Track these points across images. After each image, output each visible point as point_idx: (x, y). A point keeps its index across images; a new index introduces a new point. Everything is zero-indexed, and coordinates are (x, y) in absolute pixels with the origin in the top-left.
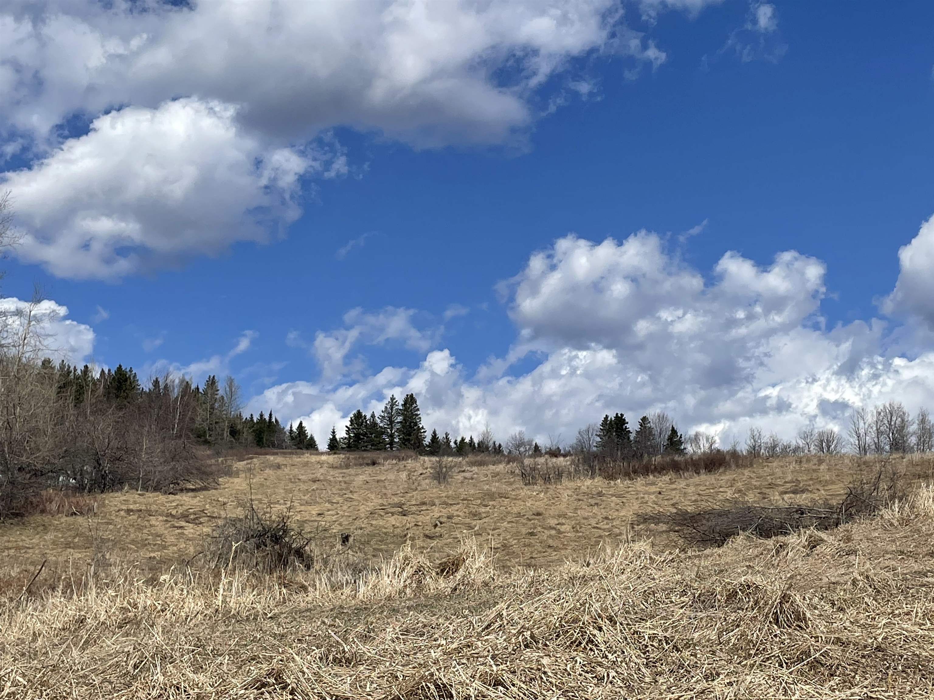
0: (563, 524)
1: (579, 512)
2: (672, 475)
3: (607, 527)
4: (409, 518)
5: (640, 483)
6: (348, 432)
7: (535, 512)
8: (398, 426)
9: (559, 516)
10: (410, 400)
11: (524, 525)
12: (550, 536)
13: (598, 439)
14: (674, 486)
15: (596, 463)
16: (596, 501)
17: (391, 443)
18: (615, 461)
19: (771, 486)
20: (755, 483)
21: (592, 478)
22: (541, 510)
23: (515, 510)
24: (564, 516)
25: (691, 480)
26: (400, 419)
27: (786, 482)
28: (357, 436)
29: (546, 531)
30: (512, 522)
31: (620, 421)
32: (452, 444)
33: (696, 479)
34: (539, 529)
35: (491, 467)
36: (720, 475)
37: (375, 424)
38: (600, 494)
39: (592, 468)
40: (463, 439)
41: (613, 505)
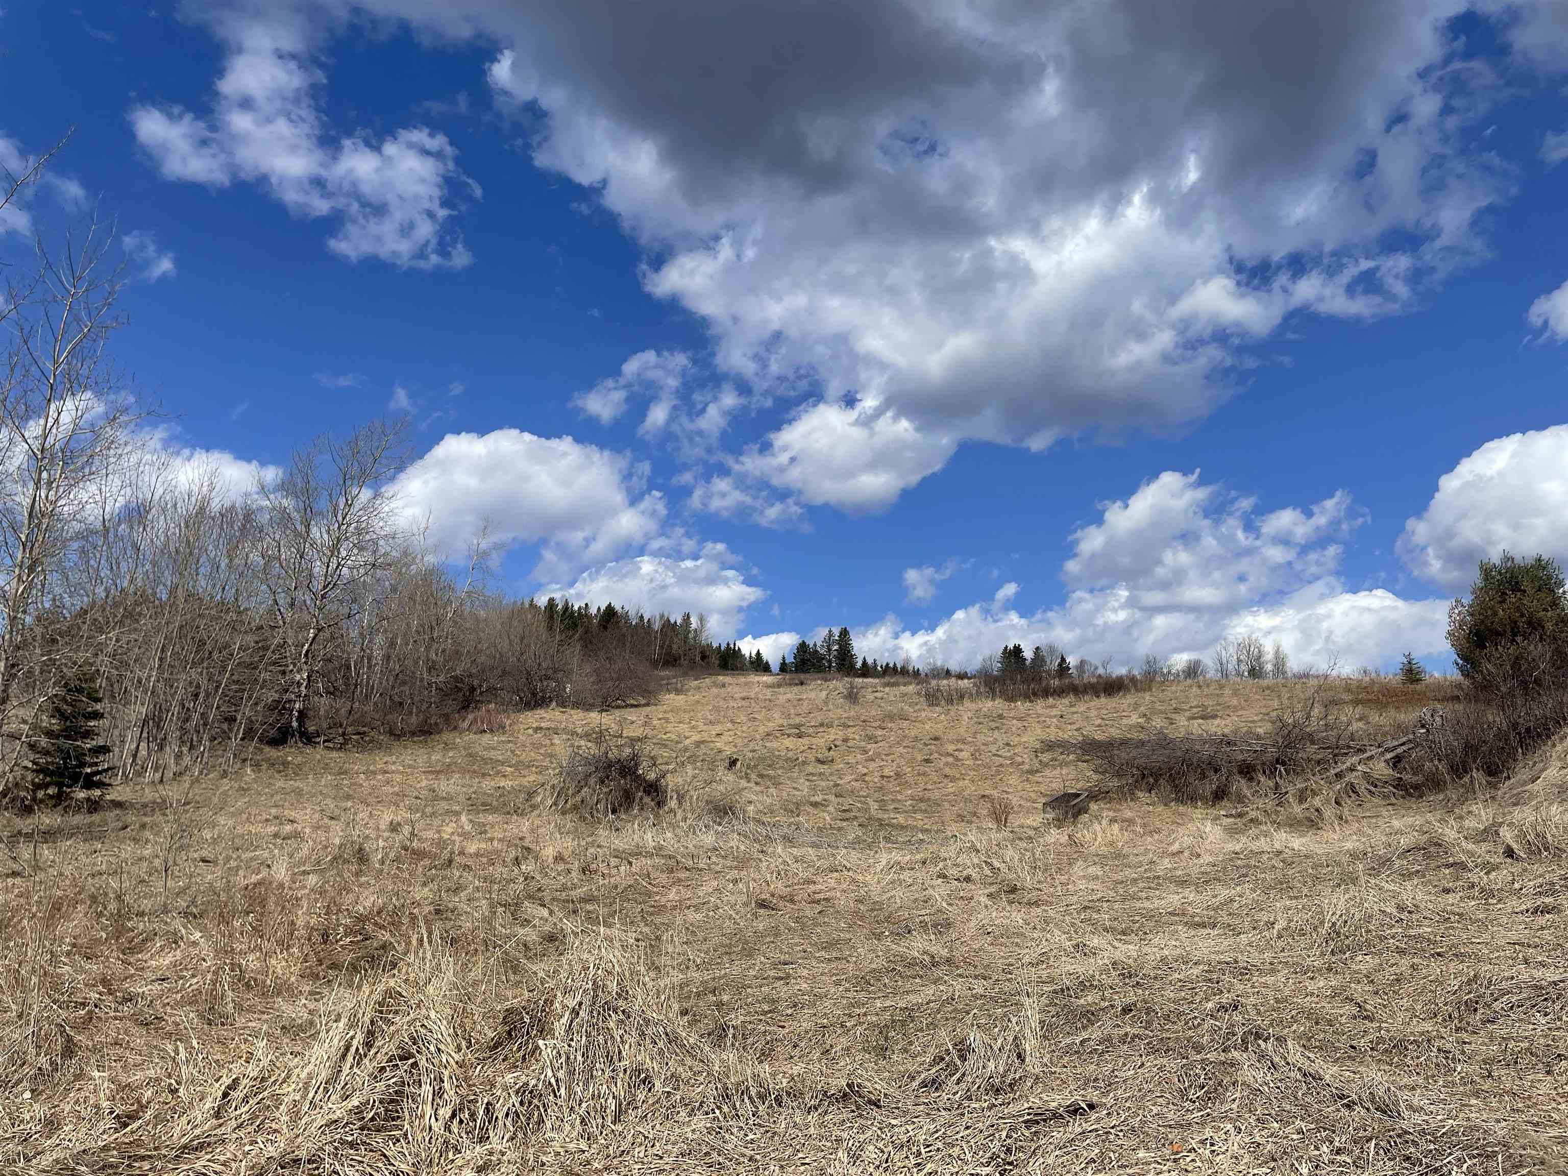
0: (962, 750)
1: (978, 737)
2: (1072, 697)
3: (1009, 754)
4: (805, 741)
5: (1040, 706)
6: (795, 658)
7: (933, 737)
8: (835, 653)
9: (958, 741)
10: (844, 633)
11: (920, 750)
12: (947, 764)
13: (999, 665)
14: (1073, 709)
15: (997, 685)
16: (998, 725)
17: (830, 667)
18: (1014, 684)
19: (1176, 710)
20: (1160, 708)
21: (993, 700)
22: (939, 734)
23: (913, 733)
24: (964, 741)
25: (1092, 704)
26: (836, 647)
27: (1191, 707)
28: (802, 661)
29: (942, 758)
30: (908, 747)
31: (1017, 650)
33: (1096, 702)
34: (936, 755)
35: (902, 688)
36: (1120, 698)
37: (816, 651)
38: (1001, 717)
39: (993, 691)
41: (1014, 729)
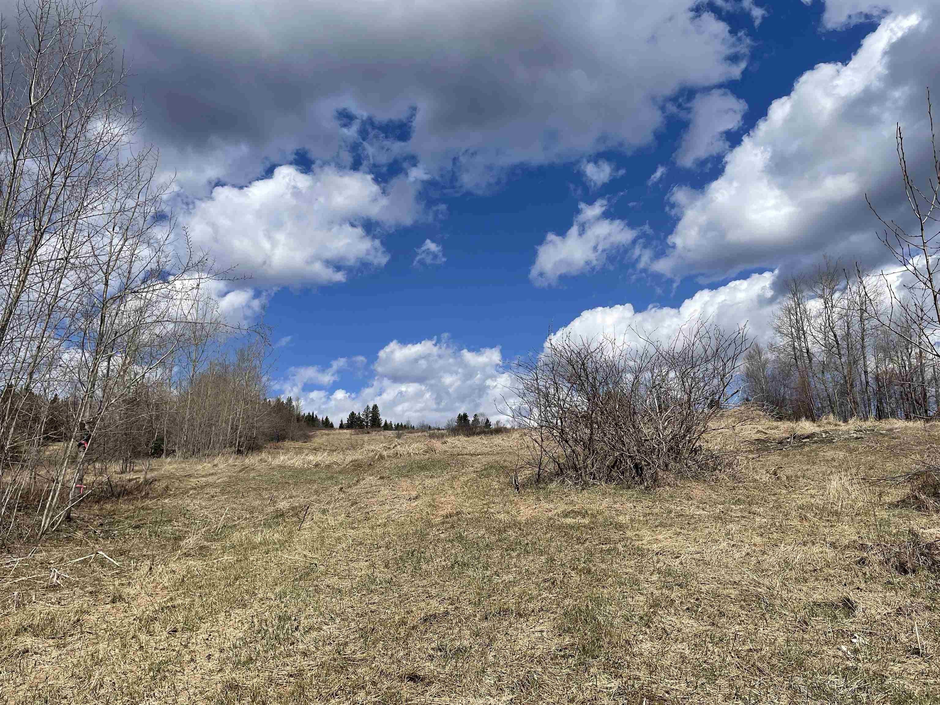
2: (484, 435)
6: (348, 421)
8: (370, 418)
10: (375, 407)
13: (456, 424)
15: (455, 431)
17: (367, 426)
18: (463, 431)
26: (371, 415)
28: (352, 423)
31: (465, 416)
32: (393, 426)
35: (416, 434)
37: (360, 417)
40: (398, 424)
